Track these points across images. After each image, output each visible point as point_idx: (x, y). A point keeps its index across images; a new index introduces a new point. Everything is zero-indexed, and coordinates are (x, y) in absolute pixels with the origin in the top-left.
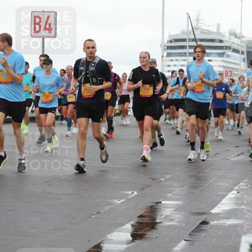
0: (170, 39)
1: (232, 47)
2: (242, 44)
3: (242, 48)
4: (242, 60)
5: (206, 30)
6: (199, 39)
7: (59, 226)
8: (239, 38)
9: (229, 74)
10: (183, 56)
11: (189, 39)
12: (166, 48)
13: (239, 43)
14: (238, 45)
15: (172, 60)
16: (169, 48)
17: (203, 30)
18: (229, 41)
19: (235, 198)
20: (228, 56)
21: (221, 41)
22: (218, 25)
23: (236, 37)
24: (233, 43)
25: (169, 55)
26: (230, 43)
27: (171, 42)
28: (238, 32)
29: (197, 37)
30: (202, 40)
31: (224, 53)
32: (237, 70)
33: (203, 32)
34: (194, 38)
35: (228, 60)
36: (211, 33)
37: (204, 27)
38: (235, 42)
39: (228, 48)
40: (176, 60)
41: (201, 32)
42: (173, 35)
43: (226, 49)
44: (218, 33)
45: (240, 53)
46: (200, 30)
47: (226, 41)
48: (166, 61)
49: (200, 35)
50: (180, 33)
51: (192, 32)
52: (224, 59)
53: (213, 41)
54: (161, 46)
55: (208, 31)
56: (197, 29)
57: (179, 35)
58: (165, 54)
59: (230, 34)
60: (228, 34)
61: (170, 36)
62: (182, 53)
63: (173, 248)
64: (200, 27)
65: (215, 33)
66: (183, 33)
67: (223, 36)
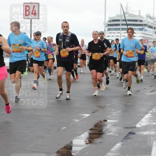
0: (110, 20)
1: (148, 25)
2: (154, 23)
3: (154, 25)
4: (154, 32)
5: (132, 14)
6: (127, 20)
7: (40, 136)
8: (152, 19)
9: (146, 41)
10: (118, 30)
11: (122, 20)
12: (107, 25)
13: (152, 22)
14: (152, 23)
15: (111, 33)
16: (109, 25)
17: (131, 14)
18: (146, 21)
19: (149, 118)
20: (146, 30)
21: (141, 21)
22: (140, 11)
23: (150, 18)
24: (149, 22)
25: (109, 30)
26: (147, 22)
27: (110, 21)
28: (152, 15)
29: (127, 18)
30: (129, 20)
31: (143, 28)
32: (151, 39)
33: (130, 15)
34: (124, 19)
35: (146, 32)
36: (135, 16)
37: (131, 13)
38: (150, 22)
39: (145, 25)
40: (114, 33)
41: (129, 15)
42: (112, 17)
43: (144, 26)
44: (140, 16)
45: (153, 28)
46: (128, 14)
47: (145, 21)
48: (107, 33)
49: (128, 17)
50: (116, 16)
51: (124, 16)
52: (143, 32)
53: (136, 21)
54: (104, 24)
55: (133, 14)
56: (127, 13)
57: (115, 17)
58: (107, 29)
59: (147, 17)
60: (145, 17)
61: (110, 18)
62: (117, 28)
63: (111, 149)
64: (128, 12)
65: (138, 16)
66: (118, 16)
67: (142, 18)
